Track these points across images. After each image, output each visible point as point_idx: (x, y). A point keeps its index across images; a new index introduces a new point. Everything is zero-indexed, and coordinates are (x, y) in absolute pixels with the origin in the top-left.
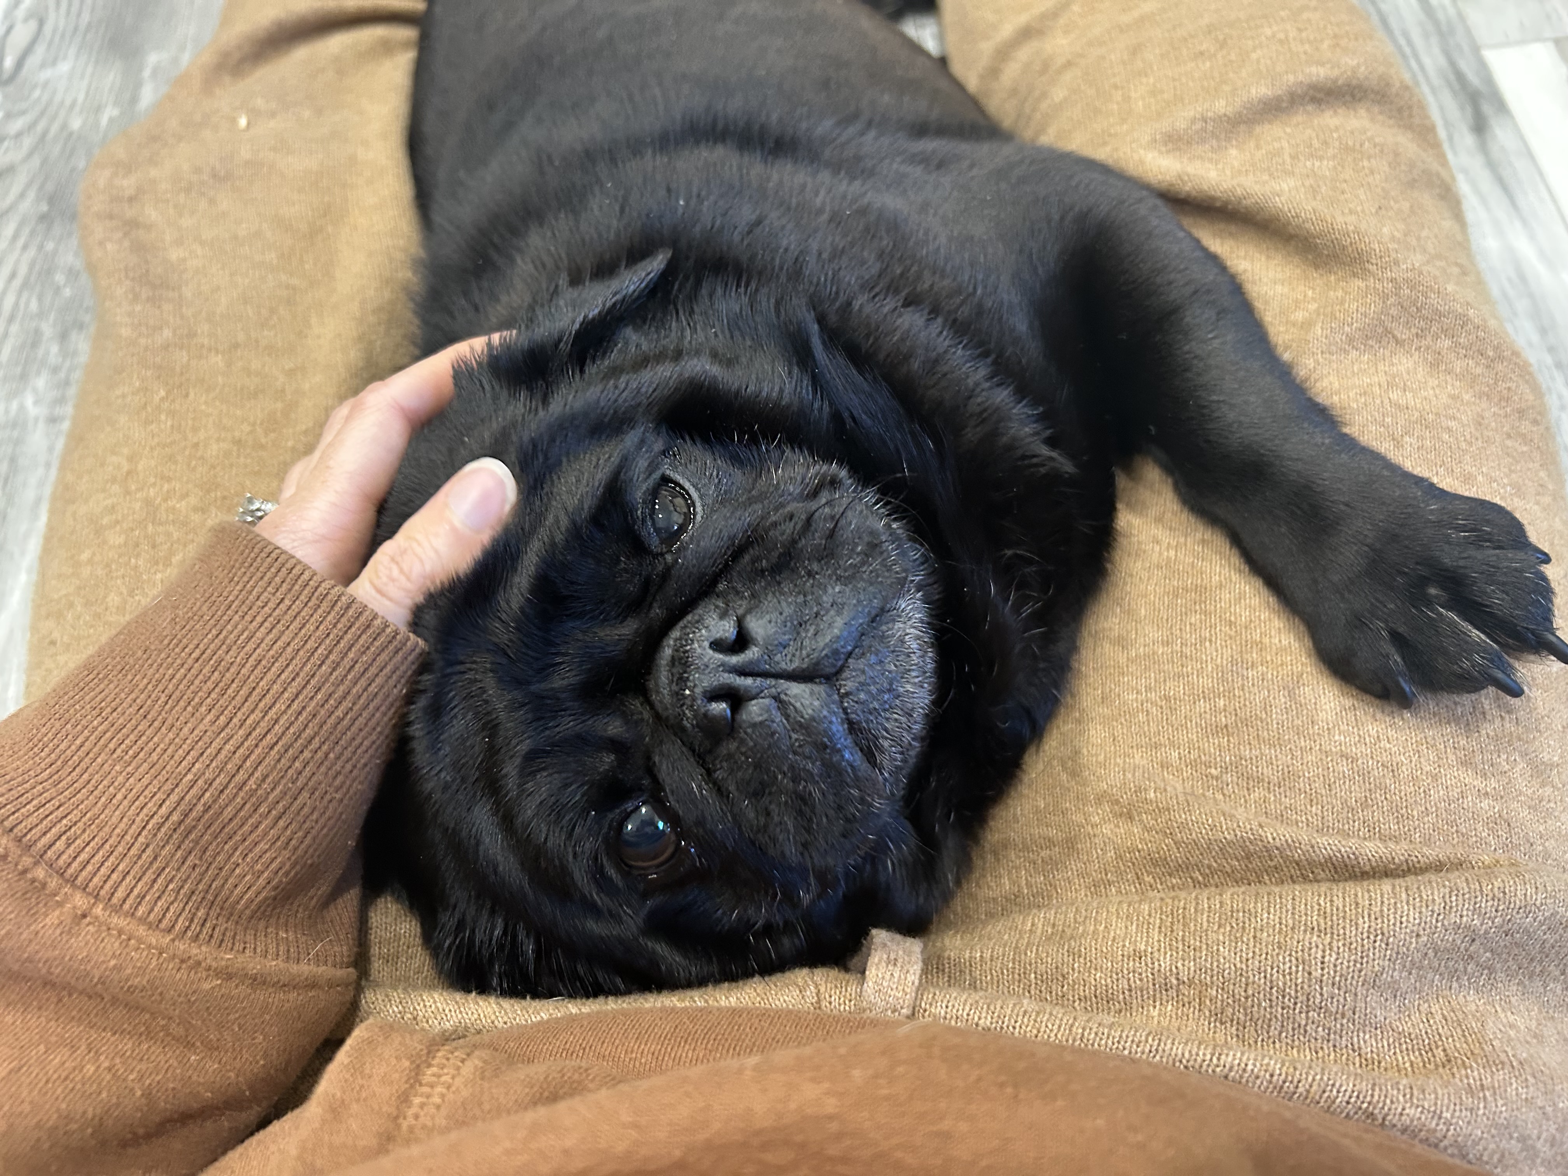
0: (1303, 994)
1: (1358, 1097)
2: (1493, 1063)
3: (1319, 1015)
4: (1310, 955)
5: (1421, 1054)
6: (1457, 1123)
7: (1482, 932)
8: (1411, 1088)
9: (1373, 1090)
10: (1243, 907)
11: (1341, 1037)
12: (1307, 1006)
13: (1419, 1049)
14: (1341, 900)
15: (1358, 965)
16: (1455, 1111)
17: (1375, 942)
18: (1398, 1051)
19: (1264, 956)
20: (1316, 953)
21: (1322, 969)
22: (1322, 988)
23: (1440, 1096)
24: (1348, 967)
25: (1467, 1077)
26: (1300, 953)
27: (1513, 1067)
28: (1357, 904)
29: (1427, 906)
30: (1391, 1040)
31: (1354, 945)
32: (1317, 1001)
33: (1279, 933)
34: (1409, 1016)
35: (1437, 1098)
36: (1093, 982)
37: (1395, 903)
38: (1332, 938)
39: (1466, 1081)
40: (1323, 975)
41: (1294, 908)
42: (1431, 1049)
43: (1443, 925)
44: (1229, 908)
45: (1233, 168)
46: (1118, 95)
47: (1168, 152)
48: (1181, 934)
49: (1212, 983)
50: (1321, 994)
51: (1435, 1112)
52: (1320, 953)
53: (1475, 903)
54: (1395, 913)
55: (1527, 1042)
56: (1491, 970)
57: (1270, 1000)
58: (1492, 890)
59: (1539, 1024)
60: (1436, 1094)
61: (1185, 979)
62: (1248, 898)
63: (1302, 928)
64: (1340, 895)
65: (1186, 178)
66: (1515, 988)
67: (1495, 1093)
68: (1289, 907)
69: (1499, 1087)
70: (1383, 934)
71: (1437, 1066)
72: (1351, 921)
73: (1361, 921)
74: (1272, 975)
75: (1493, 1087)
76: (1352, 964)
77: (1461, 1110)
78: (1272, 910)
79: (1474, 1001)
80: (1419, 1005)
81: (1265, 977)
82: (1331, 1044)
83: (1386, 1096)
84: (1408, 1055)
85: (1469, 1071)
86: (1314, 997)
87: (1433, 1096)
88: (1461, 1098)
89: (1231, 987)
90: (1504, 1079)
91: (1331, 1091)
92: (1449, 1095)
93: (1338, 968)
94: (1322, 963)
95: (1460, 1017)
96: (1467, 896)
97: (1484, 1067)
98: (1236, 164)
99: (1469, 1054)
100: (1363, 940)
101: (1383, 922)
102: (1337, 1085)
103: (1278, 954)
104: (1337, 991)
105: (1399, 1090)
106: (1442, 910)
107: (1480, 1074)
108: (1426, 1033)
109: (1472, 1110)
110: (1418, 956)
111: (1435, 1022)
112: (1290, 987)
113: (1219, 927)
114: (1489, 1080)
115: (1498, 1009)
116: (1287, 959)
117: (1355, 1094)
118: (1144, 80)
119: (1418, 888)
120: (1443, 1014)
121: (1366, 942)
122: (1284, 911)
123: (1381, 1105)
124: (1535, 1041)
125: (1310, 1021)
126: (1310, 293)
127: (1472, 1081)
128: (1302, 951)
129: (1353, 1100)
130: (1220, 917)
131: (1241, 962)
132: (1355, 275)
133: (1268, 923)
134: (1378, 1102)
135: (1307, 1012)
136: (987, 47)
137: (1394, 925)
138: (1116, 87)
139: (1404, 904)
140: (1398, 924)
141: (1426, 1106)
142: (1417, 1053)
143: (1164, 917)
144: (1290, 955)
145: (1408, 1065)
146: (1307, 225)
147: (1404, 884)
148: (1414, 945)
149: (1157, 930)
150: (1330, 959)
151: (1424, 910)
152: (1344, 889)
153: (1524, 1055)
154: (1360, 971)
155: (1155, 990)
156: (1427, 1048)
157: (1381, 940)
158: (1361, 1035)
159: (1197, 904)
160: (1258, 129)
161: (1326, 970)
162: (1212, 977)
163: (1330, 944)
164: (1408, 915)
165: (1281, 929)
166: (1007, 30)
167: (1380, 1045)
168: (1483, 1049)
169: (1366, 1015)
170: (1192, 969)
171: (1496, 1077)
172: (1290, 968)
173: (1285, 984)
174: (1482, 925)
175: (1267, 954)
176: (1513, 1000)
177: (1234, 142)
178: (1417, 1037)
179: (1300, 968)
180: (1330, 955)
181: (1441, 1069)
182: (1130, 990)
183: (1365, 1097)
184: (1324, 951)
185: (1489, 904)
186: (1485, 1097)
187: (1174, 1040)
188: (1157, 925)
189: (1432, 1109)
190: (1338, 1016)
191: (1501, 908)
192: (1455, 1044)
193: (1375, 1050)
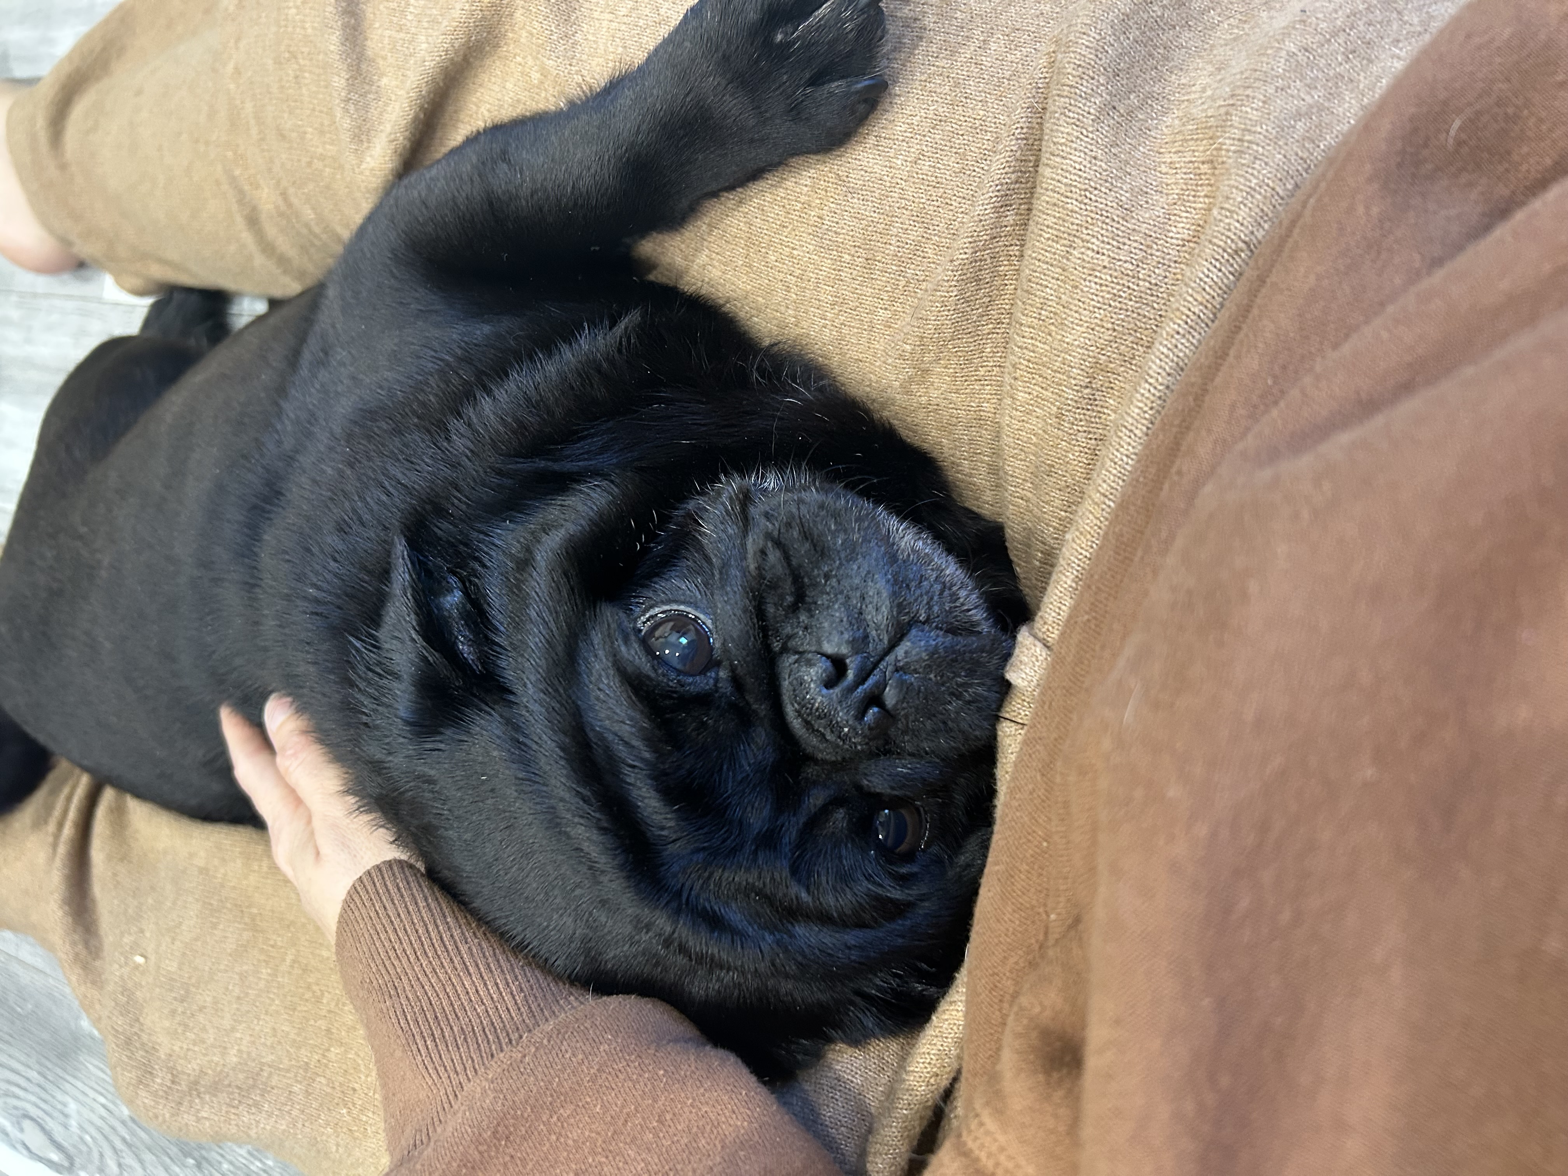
0: (1122, 279)
1: (1217, 260)
2: (1224, 123)
3: (1144, 269)
4: (1089, 262)
5: (1201, 185)
6: (1264, 175)
7: (1108, 98)
8: (1222, 208)
9: (1215, 244)
10: (1037, 308)
11: (1169, 254)
12: (1133, 277)
13: (1197, 185)
14: (1048, 218)
15: (1107, 221)
16: (1252, 174)
17: (1091, 199)
18: (1193, 205)
19: (1080, 304)
20: (1088, 256)
21: (1103, 254)
22: (1120, 260)
23: (1236, 184)
24: (1107, 230)
25: (1228, 151)
26: (1085, 270)
27: (1233, 105)
28: (1055, 205)
29: (1072, 141)
30: (1183, 208)
31: (1089, 219)
32: (1130, 267)
33: (1065, 283)
34: (1167, 185)
35: (1237, 188)
36: (1076, 463)
37: (1062, 169)
38: (1078, 237)
39: (1231, 154)
40: (1109, 256)
41: (1047, 263)
42: (1200, 174)
43: (1092, 132)
44: (1036, 321)
45: (397, 87)
46: (317, 164)
47: (369, 141)
48: (1049, 372)
49: (1095, 357)
50: (1126, 262)
51: (1248, 193)
52: (1089, 253)
53: (1081, 96)
54: (1070, 173)
55: (1220, 81)
56: (1150, 96)
57: (1121, 309)
58: (1074, 76)
59: (1211, 62)
60: (1233, 186)
61: (1088, 380)
62: (1030, 301)
63: (1065, 261)
64: (1045, 217)
65: (393, 136)
66: (1174, 77)
67: (1249, 131)
68: (1045, 266)
69: (1245, 124)
70: (1086, 190)
71: (1213, 174)
72: (1068, 215)
73: (1069, 206)
74: (1099, 302)
75: (1244, 130)
76: (1104, 226)
77: (1253, 168)
78: (1045, 283)
79: (1173, 119)
80: (1160, 172)
81: (1100, 308)
82: (1173, 265)
83: (1223, 234)
84: (1199, 197)
85: (1224, 147)
86: (1126, 269)
87: (1234, 190)
88: (1243, 165)
89: (1102, 341)
90: (1240, 117)
91: (1205, 283)
92: (1237, 175)
93: (1106, 240)
94: (1098, 253)
95: (1181, 138)
96: (1073, 102)
97: (1225, 132)
98: (394, 83)
99: (1211, 142)
100: (1086, 210)
101: (1075, 186)
102: (1202, 276)
103: (1082, 291)
104: (1126, 247)
105: (1221, 221)
106: (1079, 129)
107: (1229, 138)
108: (1185, 173)
109: (1256, 158)
110: (1115, 163)
111: (1179, 162)
112: (1113, 288)
113: (1050, 335)
114: (1236, 131)
115: (1186, 98)
116: (1088, 283)
117: (1213, 261)
118: (309, 136)
119: (1055, 143)
120: (1175, 153)
121: (1088, 208)
122: (1047, 273)
123: (1229, 241)
124: (1223, 72)
125: (1148, 279)
126: (519, 59)
127: (1233, 148)
128: (1084, 268)
129: (1218, 265)
130: (1043, 332)
131: (1081, 326)
132: (511, 15)
133: (1055, 291)
134: (1226, 243)
135: (1139, 279)
136: (259, 260)
137: (1080, 177)
138: (309, 164)
139: (1065, 161)
140: (1080, 173)
141: (1240, 199)
142: (1199, 188)
143: (1034, 381)
144: (1085, 280)
145: (1207, 200)
146: (456, 45)
147: (1048, 155)
148: (1103, 165)
149: (1044, 392)
150: (1096, 244)
151: (1074, 145)
152: (1040, 211)
153: (1227, 89)
154: (1114, 220)
155: (1093, 410)
156: (1197, 177)
157: (1091, 193)
158: (1171, 234)
159: (1026, 348)
160: (369, 53)
161: (1105, 252)
162: (1089, 356)
163: (1083, 241)
164: (1075, 162)
165: (1062, 281)
166: (247, 237)
167: (1185, 220)
168: (1211, 127)
169: (1155, 226)
170: (1079, 372)
171: (1236, 124)
172: (1096, 283)
173: (1109, 293)
174: (1102, 96)
175: (1079, 301)
176: (1183, 81)
177: (376, 77)
178: (1186, 184)
179: (1098, 274)
180: (1093, 243)
181: (1217, 172)
182: (1090, 432)
183: (1218, 254)
184: (1089, 249)
185: (1085, 83)
186: (1250, 142)
187: (1126, 413)
188: (1040, 389)
189: (1245, 194)
190: (1149, 252)
191: (1091, 74)
192: (1201, 150)
193: (1188, 226)
